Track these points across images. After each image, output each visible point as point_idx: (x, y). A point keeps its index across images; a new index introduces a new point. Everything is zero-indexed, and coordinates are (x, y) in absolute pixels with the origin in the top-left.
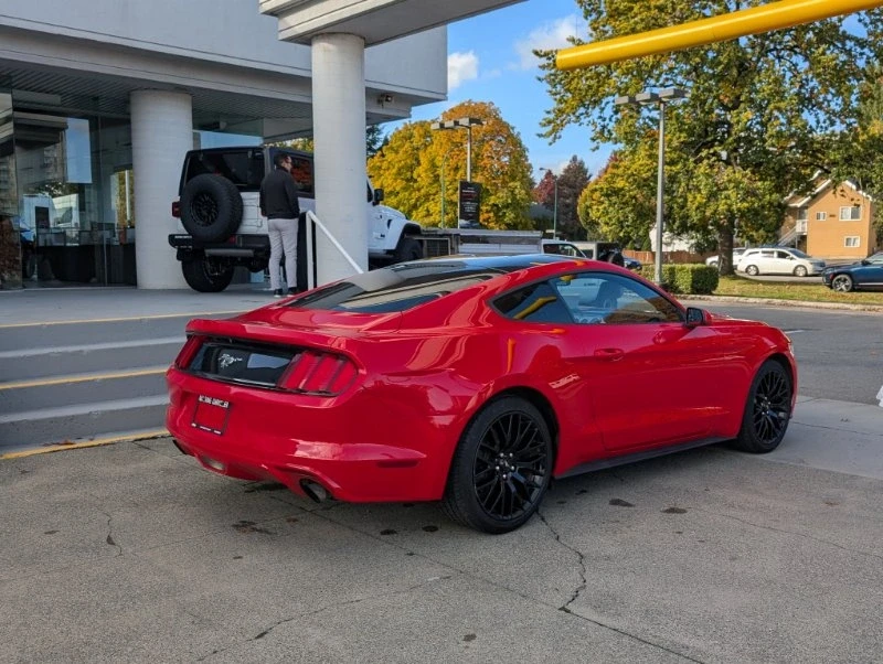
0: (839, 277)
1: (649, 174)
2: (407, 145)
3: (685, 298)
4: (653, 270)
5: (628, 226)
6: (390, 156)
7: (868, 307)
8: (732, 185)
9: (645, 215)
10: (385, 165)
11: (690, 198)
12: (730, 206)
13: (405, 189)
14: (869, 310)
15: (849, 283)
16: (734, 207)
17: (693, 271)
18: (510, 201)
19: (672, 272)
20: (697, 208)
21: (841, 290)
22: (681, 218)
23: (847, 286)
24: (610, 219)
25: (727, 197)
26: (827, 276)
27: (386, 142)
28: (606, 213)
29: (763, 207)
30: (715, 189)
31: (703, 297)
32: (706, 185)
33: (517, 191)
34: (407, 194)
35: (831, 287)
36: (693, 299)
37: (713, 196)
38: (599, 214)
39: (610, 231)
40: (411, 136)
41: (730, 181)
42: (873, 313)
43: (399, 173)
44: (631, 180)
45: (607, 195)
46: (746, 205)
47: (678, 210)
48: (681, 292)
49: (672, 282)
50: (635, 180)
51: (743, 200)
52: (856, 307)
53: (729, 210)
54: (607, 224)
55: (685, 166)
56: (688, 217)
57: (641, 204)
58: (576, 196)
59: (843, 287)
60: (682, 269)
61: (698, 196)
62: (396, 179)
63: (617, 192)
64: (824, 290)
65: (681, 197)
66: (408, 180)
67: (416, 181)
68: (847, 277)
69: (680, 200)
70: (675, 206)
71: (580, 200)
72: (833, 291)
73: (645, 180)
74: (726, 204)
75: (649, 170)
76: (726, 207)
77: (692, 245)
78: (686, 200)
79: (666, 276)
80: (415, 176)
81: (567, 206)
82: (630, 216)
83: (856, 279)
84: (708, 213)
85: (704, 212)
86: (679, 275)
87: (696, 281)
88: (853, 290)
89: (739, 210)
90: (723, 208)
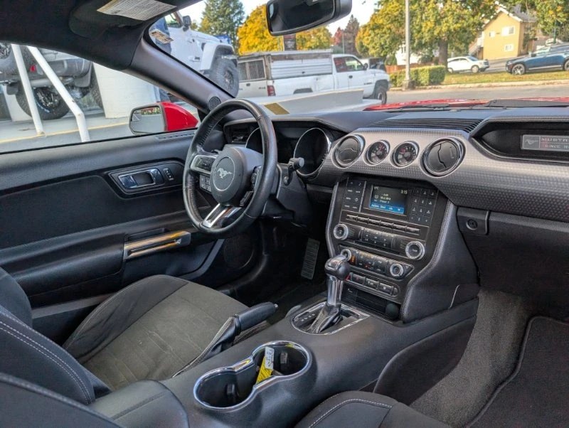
0: (516, 66)
1: (397, 12)
2: (259, 18)
3: (425, 89)
4: (405, 72)
5: (387, 48)
6: (250, 25)
7: (547, 82)
8: (450, 13)
9: (397, 40)
10: (248, 31)
11: (424, 25)
12: (449, 27)
13: (260, 43)
14: (548, 84)
15: (523, 69)
16: (452, 28)
17: (429, 70)
18: (318, 44)
19: (417, 73)
20: (429, 31)
21: (518, 74)
22: (418, 39)
23: (521, 71)
24: (376, 44)
25: (447, 22)
26: (510, 66)
27: (248, 17)
28: (372, 41)
29: (469, 26)
30: (439, 17)
31: (437, 86)
32: (433, 15)
33: (321, 38)
34: (261, 46)
35: (511, 73)
36: (430, 89)
37: (438, 22)
38: (368, 42)
39: (376, 53)
40: (261, 12)
41: (448, 11)
42: (551, 86)
43: (256, 34)
44: (387, 17)
45: (373, 29)
46: (459, 25)
47: (416, 34)
48: (422, 85)
49: (416, 80)
50: (390, 17)
51: (457, 23)
53: (448, 30)
54: (374, 47)
55: (419, 5)
56: (422, 38)
57: (394, 33)
58: (354, 37)
59: (519, 72)
60: (423, 70)
61: (429, 23)
62: (254, 38)
63: (378, 27)
64: (507, 75)
65: (417, 25)
66: (261, 38)
67: (265, 38)
68: (522, 65)
69: (417, 27)
70: (415, 31)
71: (357, 38)
72: (512, 75)
73: (395, 17)
74: (446, 26)
75: (397, 10)
76: (446, 28)
77: (420, 60)
78: (421, 27)
79: (413, 76)
80: (265, 35)
81: (350, 44)
82: (388, 41)
83: (527, 66)
84: (436, 33)
85: (433, 33)
86: (421, 74)
87: (431, 77)
88: (525, 73)
89: (455, 29)
90: (444, 29)
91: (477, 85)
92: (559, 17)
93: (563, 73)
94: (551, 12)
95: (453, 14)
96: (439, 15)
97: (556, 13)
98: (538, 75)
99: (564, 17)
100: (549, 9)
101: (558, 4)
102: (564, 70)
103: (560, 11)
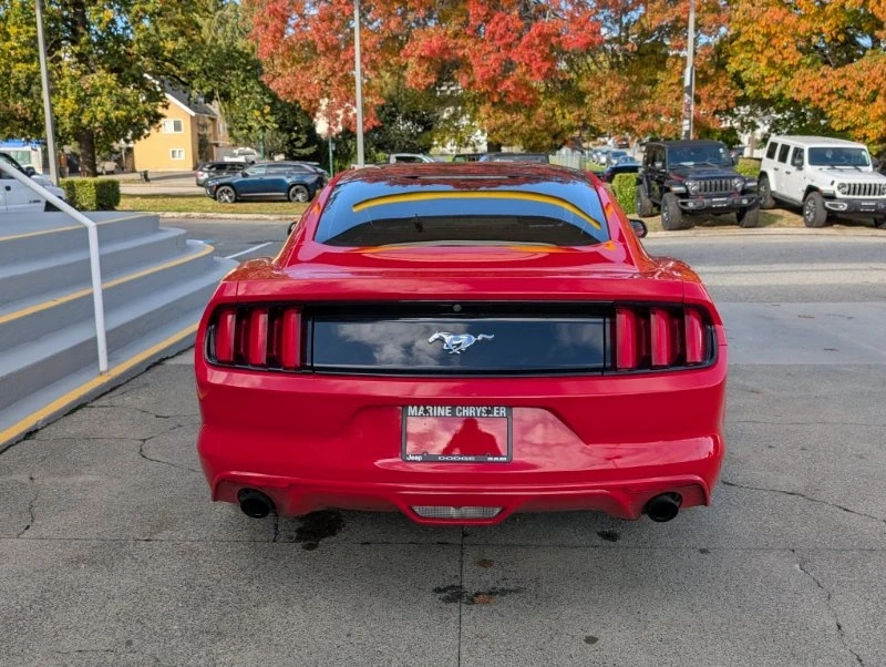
0: (221, 189)
11: (60, 103)
15: (232, 194)
16: (112, 115)
17: (96, 185)
19: (71, 187)
20: (71, 115)
21: (226, 201)
23: (230, 197)
25: (101, 104)
26: (211, 188)
30: (83, 94)
35: (215, 198)
46: (122, 113)
49: (71, 199)
51: (117, 108)
52: (272, 218)
53: (107, 119)
56: (58, 124)
59: (227, 198)
60: (83, 184)
61: (68, 102)
64: (208, 202)
68: (230, 189)
72: (217, 203)
74: (102, 111)
76: (103, 115)
83: (238, 190)
84: (85, 121)
85: (80, 120)
86: (79, 190)
87: (99, 197)
88: (236, 201)
89: (116, 118)
90: (100, 116)
91: (183, 214)
92: (268, 121)
93: (288, 204)
94: (257, 113)
95: (110, 93)
96: (82, 90)
97: (263, 115)
98: (255, 204)
99: (275, 122)
100: (254, 108)
101: (265, 104)
102: (289, 200)
103: (268, 114)
